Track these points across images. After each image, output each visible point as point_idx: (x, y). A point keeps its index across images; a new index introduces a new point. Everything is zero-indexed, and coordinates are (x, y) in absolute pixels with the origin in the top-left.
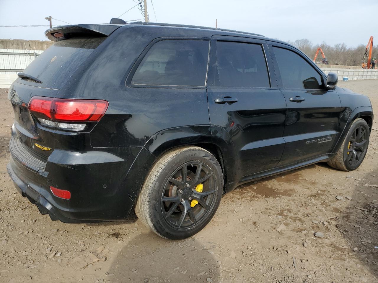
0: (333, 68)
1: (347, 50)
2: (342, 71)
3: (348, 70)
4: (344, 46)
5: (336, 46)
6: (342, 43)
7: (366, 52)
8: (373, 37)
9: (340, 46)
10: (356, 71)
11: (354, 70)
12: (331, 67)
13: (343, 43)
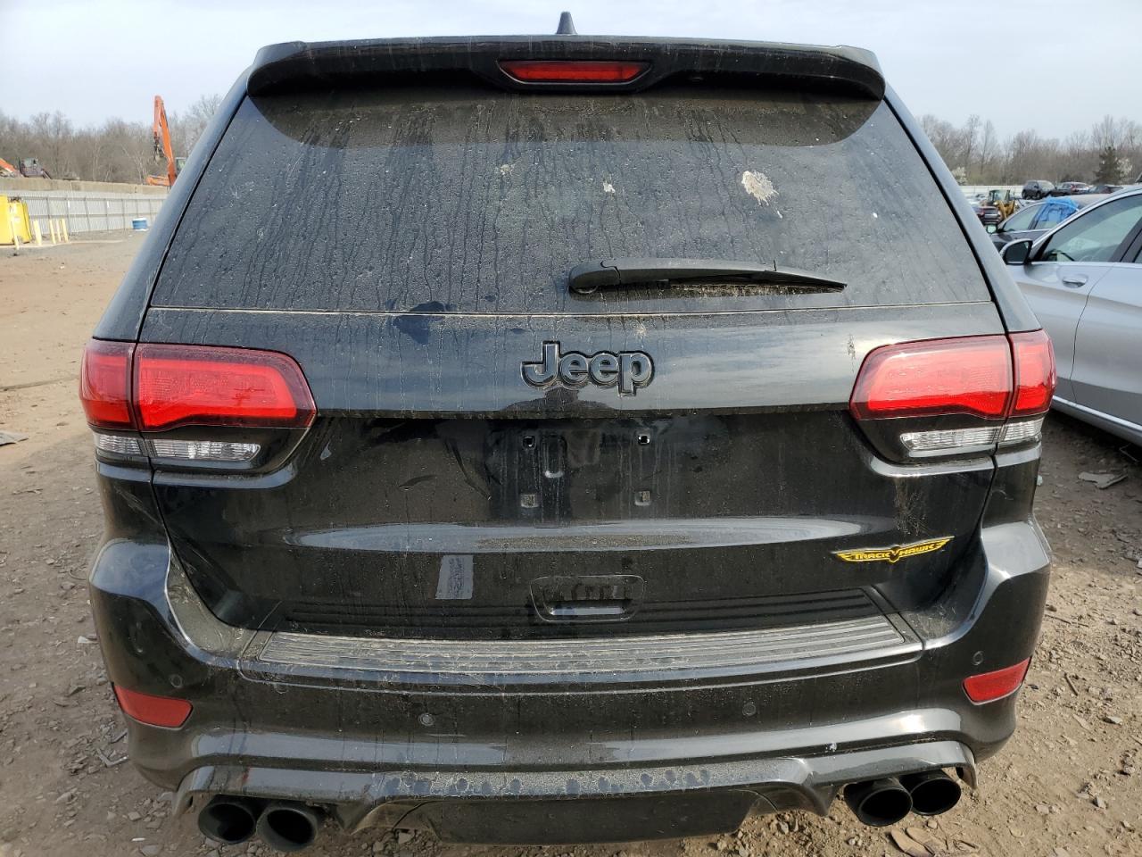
0: (87, 190)
1: (74, 135)
2: (118, 200)
3: (134, 196)
4: (64, 123)
5: (37, 121)
6: (52, 112)
7: (157, 142)
8: (163, 98)
9: (50, 121)
10: (154, 200)
11: (148, 197)
12: (83, 188)
13: (58, 112)
